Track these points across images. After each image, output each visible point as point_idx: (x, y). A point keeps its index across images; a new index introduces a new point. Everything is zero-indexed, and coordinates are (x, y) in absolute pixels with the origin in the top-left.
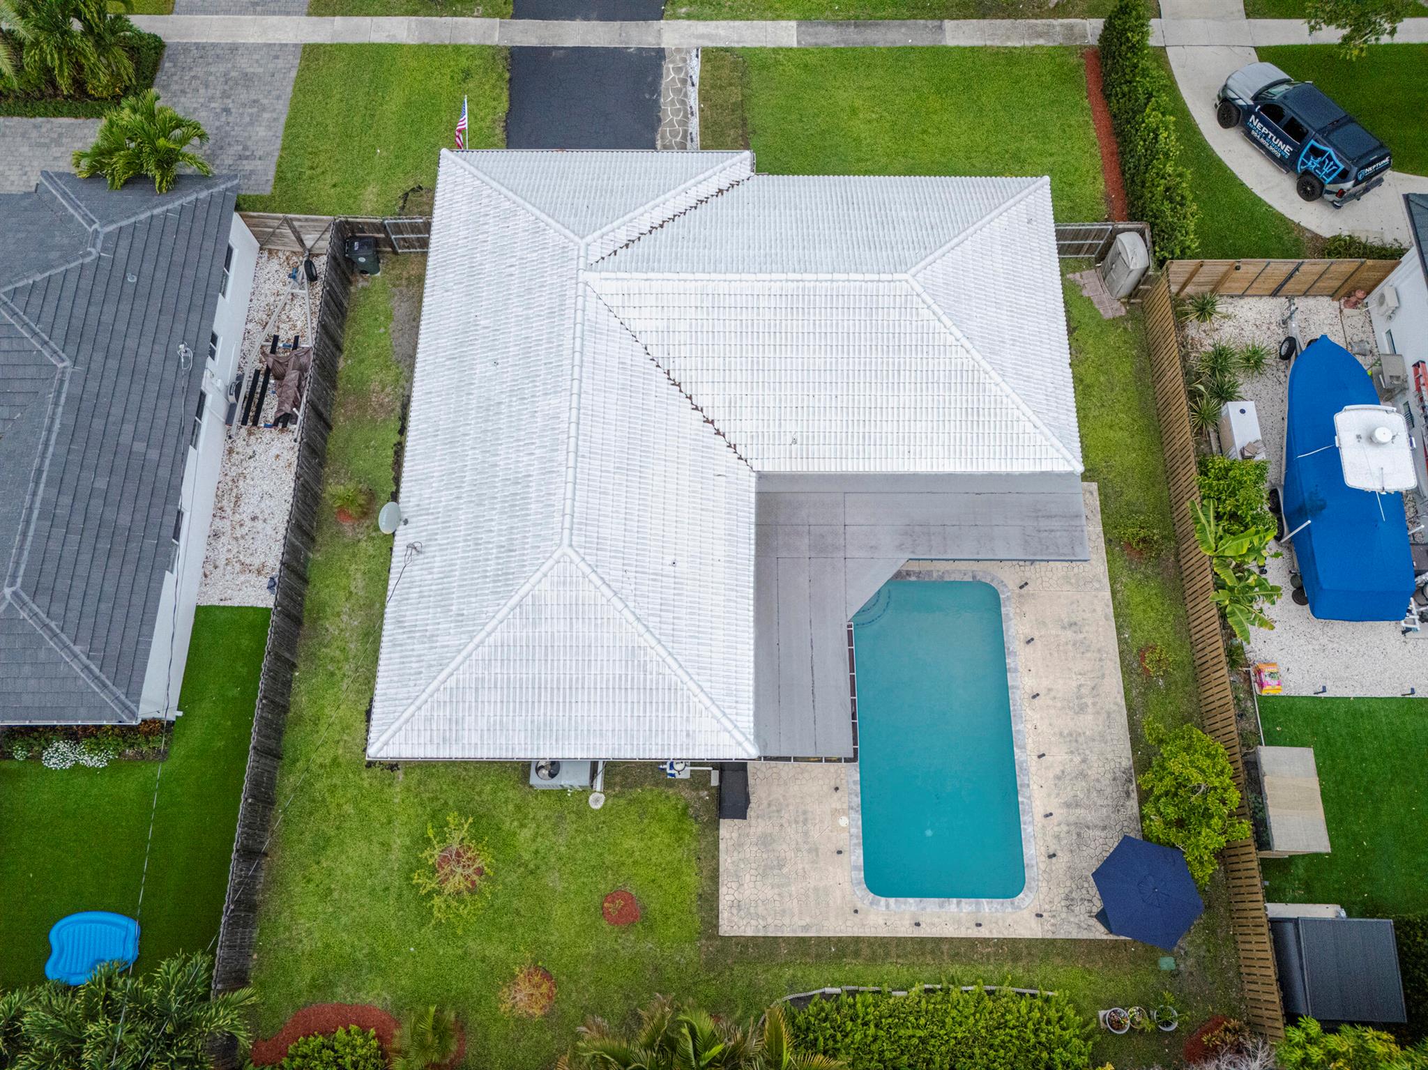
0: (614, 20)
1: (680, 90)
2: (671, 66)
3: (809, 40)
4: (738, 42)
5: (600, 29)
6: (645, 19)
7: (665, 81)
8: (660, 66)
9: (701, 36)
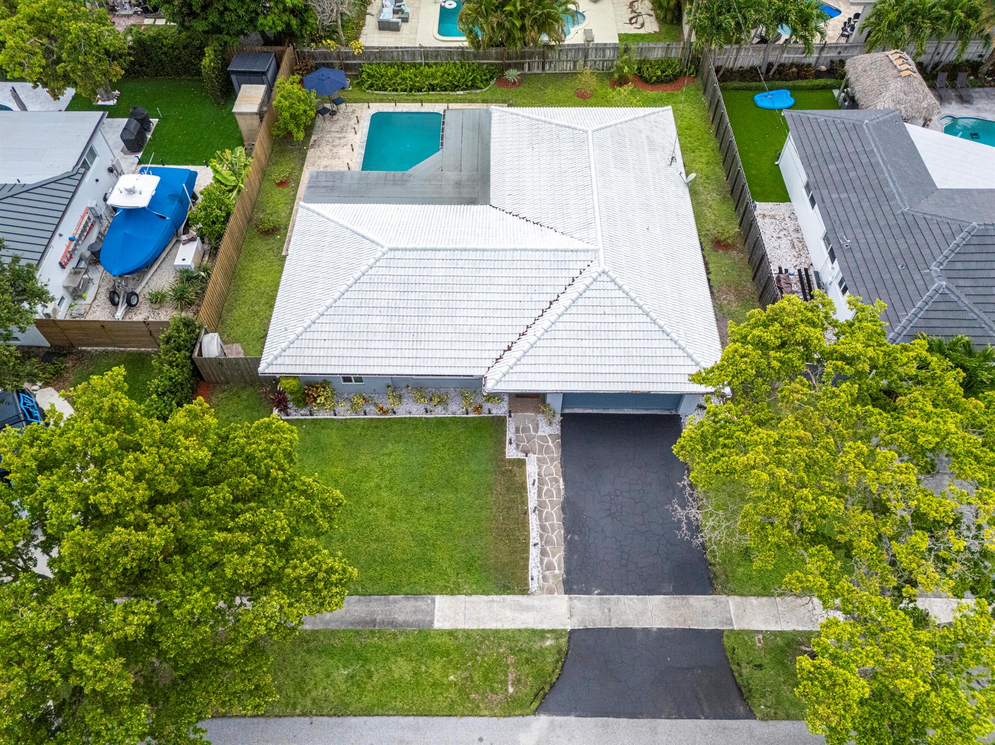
0: (618, 630)
1: (547, 542)
2: (557, 572)
3: (422, 604)
4: (493, 601)
5: (631, 617)
6: (587, 630)
7: (561, 554)
8: (568, 572)
9: (528, 608)
